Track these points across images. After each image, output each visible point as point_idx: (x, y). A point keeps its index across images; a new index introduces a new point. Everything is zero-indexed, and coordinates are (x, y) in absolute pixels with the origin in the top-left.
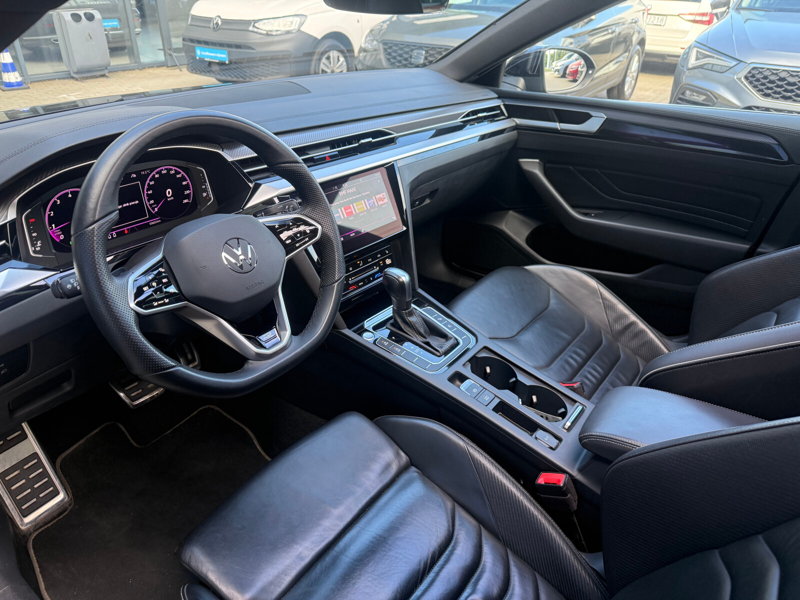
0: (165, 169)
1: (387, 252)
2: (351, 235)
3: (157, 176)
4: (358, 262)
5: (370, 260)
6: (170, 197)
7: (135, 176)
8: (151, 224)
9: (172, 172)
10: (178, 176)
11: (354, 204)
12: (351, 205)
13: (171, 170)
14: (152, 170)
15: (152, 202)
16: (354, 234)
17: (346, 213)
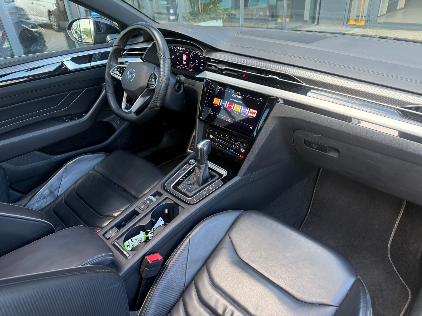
0: (197, 52)
1: (245, 145)
2: (222, 117)
3: (194, 53)
4: (227, 136)
5: (233, 140)
6: (197, 64)
7: (188, 50)
8: (190, 70)
9: (199, 54)
10: (201, 57)
11: (236, 105)
12: (234, 104)
13: (199, 53)
14: (194, 50)
15: (191, 62)
16: (224, 118)
17: (228, 106)
